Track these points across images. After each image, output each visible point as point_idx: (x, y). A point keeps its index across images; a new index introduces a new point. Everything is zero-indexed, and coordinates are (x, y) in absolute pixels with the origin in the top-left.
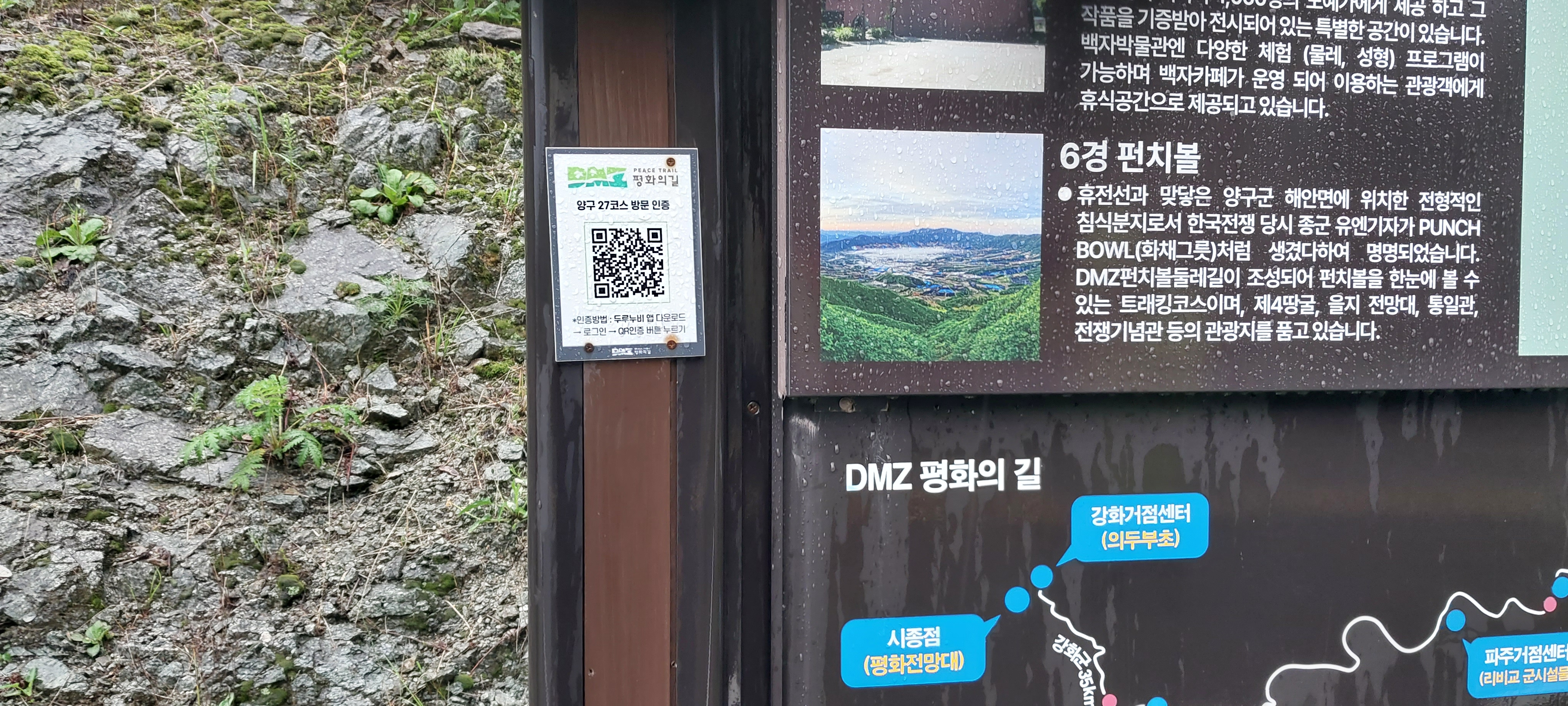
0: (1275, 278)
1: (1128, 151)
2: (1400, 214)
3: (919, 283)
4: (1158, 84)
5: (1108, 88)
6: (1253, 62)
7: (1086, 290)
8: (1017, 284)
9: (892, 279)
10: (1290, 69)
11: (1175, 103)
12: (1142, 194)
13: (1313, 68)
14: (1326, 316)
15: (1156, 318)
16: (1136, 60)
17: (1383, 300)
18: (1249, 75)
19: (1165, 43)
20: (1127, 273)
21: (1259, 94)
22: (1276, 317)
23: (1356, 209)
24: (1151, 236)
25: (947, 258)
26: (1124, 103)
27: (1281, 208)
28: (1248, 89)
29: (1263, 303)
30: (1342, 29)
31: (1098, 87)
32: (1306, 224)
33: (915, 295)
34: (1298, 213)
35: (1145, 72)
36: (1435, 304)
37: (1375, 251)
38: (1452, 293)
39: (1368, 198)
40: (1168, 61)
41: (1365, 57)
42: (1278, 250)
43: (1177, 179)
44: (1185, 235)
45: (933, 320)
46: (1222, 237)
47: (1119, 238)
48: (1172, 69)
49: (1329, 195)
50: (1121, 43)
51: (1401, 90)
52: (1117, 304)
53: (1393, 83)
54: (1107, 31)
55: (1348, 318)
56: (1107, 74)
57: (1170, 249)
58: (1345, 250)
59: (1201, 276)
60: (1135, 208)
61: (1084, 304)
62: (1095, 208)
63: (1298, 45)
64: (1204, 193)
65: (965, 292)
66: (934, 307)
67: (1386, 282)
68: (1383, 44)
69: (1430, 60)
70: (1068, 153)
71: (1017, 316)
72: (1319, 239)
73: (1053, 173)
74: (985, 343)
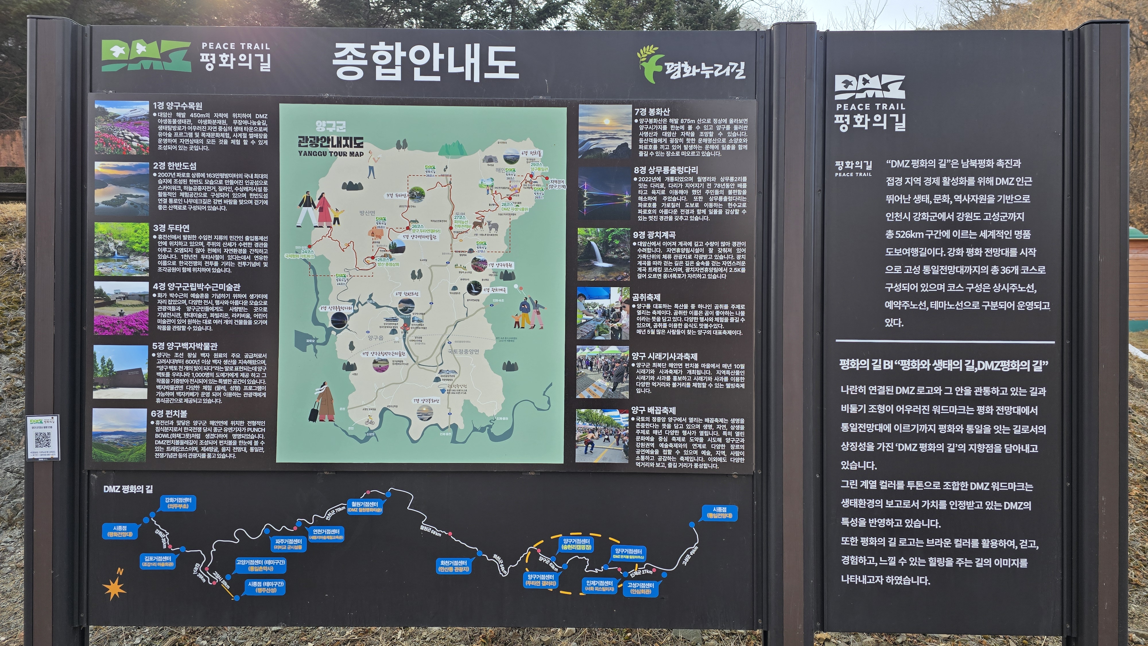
0: (207, 443)
1: (168, 412)
2: (242, 427)
3: (116, 443)
4: (176, 397)
5: (163, 398)
6: (201, 390)
7: (158, 445)
8: (140, 444)
9: (109, 443)
10: (211, 392)
11: (181, 401)
12: (172, 423)
13: (217, 391)
14: (221, 452)
15: (176, 452)
16: (170, 391)
17: (237, 448)
18: (200, 393)
19: (178, 387)
20: (168, 441)
21: (202, 398)
22: (207, 452)
23: (229, 425)
24: (174, 433)
25: (123, 437)
26: (167, 401)
27: (208, 425)
28: (200, 397)
29: (203, 449)
30: (226, 381)
31: (161, 398)
32: (215, 429)
33: (115, 447)
34: (213, 427)
35: (173, 394)
36: (252, 450)
37: (234, 436)
38: (257, 446)
39: (232, 423)
40: (179, 391)
41: (232, 388)
42: (208, 436)
43: (181, 419)
44: (183, 432)
45: (120, 452)
46: (193, 433)
47: (166, 433)
48: (180, 393)
49: (222, 422)
50: (166, 387)
51: (242, 396)
52: (166, 449)
53: (240, 394)
54: (163, 384)
55: (227, 453)
56: (163, 395)
57: (179, 436)
58: (226, 436)
59: (187, 442)
60: (170, 426)
61: (157, 449)
62: (160, 426)
63: (213, 386)
64: (188, 422)
65: (127, 446)
66: (120, 449)
67: (238, 443)
68: (237, 385)
69: (250, 388)
70: (153, 413)
71: (140, 452)
72: (219, 433)
73: (149, 418)
74: (132, 458)
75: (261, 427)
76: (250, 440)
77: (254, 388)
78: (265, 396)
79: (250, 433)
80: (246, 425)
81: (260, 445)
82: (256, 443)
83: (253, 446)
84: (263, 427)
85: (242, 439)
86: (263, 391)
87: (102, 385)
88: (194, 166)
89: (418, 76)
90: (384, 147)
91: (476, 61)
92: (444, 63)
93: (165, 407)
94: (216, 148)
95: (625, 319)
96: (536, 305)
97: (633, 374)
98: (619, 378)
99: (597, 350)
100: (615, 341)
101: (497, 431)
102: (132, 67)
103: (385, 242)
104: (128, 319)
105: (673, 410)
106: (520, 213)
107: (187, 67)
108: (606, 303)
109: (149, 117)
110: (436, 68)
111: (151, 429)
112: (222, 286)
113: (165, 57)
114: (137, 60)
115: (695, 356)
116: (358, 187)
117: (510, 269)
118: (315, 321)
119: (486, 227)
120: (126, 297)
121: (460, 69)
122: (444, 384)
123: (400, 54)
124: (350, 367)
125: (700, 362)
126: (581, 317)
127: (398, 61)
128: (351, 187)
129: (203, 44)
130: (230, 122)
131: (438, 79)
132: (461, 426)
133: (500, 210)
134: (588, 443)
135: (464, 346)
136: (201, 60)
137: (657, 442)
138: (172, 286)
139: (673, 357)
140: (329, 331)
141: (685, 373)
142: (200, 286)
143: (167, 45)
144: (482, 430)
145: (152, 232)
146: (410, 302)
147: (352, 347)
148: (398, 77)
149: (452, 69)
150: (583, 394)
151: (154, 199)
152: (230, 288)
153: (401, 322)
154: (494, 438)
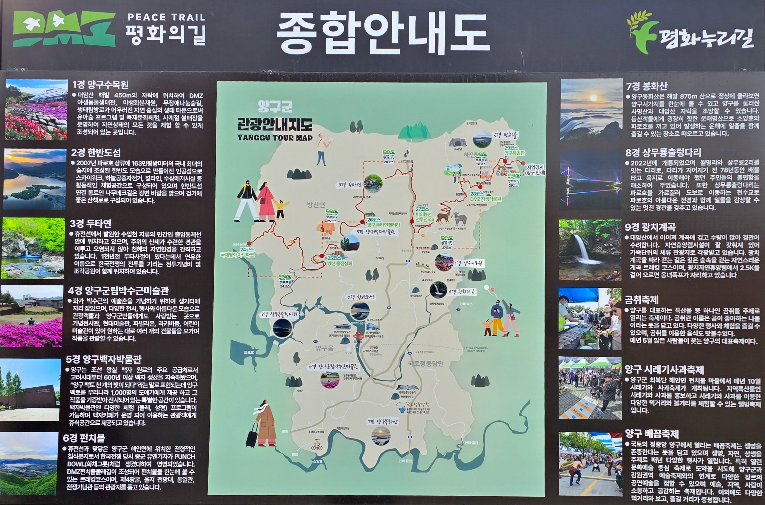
0: (127, 472)
1: (83, 437)
2: (168, 453)
3: (22, 473)
4: (92, 418)
5: (77, 419)
6: (122, 410)
7: (70, 475)
8: (50, 474)
9: (13, 472)
10: (133, 413)
11: (98, 423)
12: (87, 448)
13: (140, 412)
14: (143, 483)
15: (91, 483)
16: (86, 412)
17: (162, 478)
18: (120, 414)
19: (94, 407)
20: (82, 471)
21: (123, 420)
22: (127, 483)
23: (154, 452)
24: (90, 460)
25: (30, 466)
26: (82, 423)
27: (129, 452)
28: (120, 418)
29: (123, 479)
30: (150, 400)
31: (75, 419)
32: (138, 456)
33: (20, 477)
34: (135, 453)
35: (89, 415)
36: (179, 480)
37: (160, 464)
38: (185, 476)
39: (157, 448)
40: (96, 411)
41: (157, 408)
42: (128, 464)
43: (97, 444)
44: (100, 460)
45: (26, 483)
46: (111, 460)
47: (80, 461)
48: (97, 414)
49: (145, 448)
50: (82, 407)
51: (169, 417)
52: (79, 479)
53: (167, 415)
54: (77, 404)
55: (151, 483)
56: (77, 416)
57: (95, 464)
58: (150, 464)
59: (104, 472)
60: (85, 452)
61: (69, 479)
62: (73, 452)
63: (136, 405)
64: (106, 448)
65: (35, 476)
66: (26, 480)
67: (163, 473)
68: (163, 404)
69: (179, 408)
70: (66, 438)
71: (50, 483)
72: (142, 461)
73: (61, 443)
74: (40, 490)
75: (191, 453)
76: (177, 468)
77: (183, 408)
78: (195, 417)
79: (178, 460)
80: (173, 452)
81: (189, 475)
82: (185, 472)
83: (181, 475)
84: (193, 453)
85: (169, 468)
86: (193, 411)
87: (7, 405)
88: (117, 153)
89: (374, 50)
90: (336, 129)
91: (441, 31)
92: (404, 34)
93: (79, 430)
94: (144, 132)
95: (616, 325)
96: (510, 309)
97: (626, 389)
98: (610, 394)
99: (583, 361)
100: (604, 352)
101: (466, 457)
102: (48, 42)
103: (337, 238)
104: (38, 328)
105: (676, 434)
106: (491, 203)
107: (110, 41)
108: (593, 307)
109: (68, 97)
110: (395, 39)
111: (63, 456)
112: (147, 290)
113: (86, 30)
114: (54, 33)
115: (701, 370)
116: (305, 175)
117: (480, 268)
118: (255, 330)
119: (452, 220)
120: (37, 303)
121: (423, 41)
122: (402, 402)
123: (354, 24)
124: (294, 383)
125: (707, 375)
126: (563, 323)
127: (352, 33)
128: (297, 175)
129: (129, 15)
130: (160, 102)
131: (396, 52)
132: (423, 452)
133: (468, 200)
134: (575, 472)
135: (425, 358)
136: (127, 34)
137: (656, 471)
138: (89, 290)
139: (675, 370)
140: (270, 341)
141: (689, 390)
142: (123, 290)
143: (88, 16)
144: (448, 456)
145: (68, 229)
146: (364, 306)
147: (297, 359)
148: (351, 51)
149: (413, 40)
150: (567, 415)
151: (71, 191)
152: (156, 292)
153: (354, 330)
154: (461, 466)
